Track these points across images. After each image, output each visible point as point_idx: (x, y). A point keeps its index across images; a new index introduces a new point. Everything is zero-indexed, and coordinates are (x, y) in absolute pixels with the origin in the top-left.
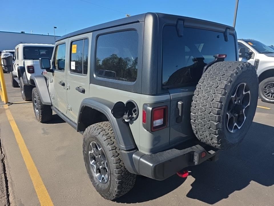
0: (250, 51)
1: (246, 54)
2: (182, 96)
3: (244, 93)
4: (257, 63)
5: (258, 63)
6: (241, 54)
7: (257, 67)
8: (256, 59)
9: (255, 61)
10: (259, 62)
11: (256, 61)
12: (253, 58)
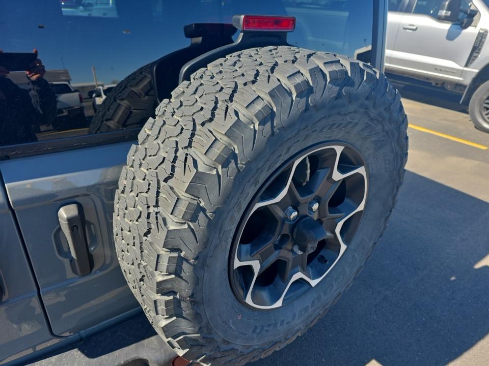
0: (472, 8)
1: (461, 15)
2: (92, 182)
3: (337, 176)
4: (482, 39)
5: (485, 38)
6: (449, 13)
7: (480, 50)
8: (481, 29)
9: (479, 33)
10: (486, 35)
11: (481, 33)
12: (476, 26)
